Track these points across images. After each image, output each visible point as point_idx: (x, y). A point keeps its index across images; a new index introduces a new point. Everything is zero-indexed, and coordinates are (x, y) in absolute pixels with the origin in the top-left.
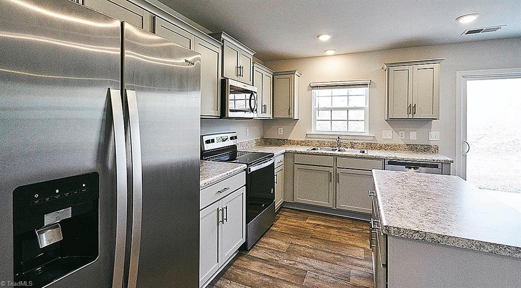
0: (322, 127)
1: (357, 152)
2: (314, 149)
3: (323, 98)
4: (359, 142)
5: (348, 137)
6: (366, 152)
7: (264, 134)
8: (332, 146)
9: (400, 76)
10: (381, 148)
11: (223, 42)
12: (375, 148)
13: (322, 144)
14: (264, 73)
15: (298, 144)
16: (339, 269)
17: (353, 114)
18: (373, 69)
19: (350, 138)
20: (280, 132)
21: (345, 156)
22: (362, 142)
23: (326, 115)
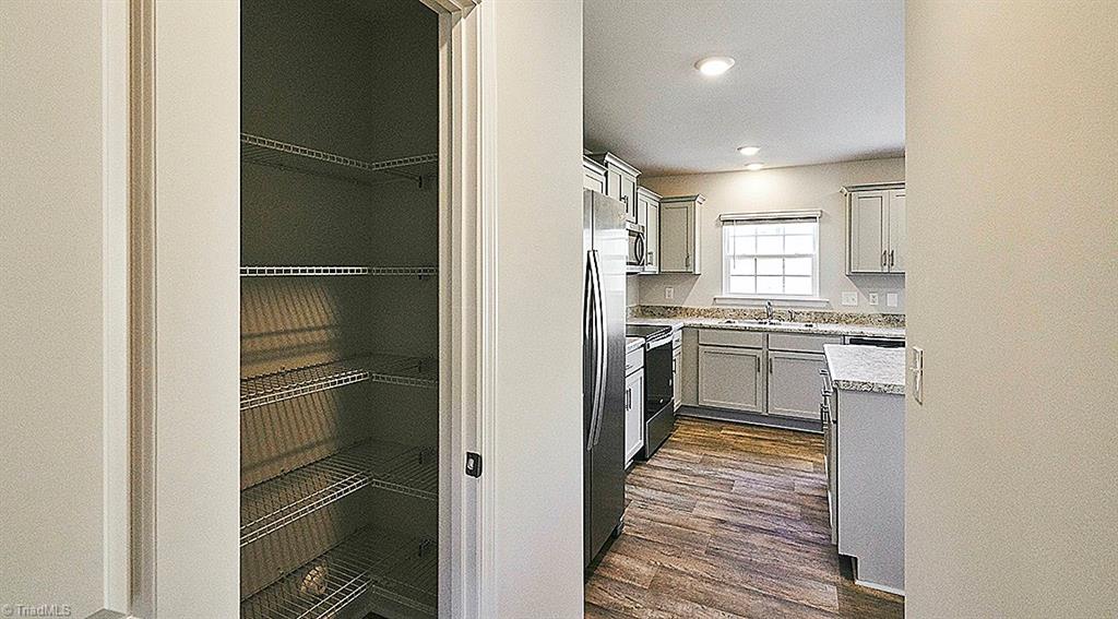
0: (740, 286)
1: (801, 327)
2: (729, 322)
3: (740, 239)
4: (803, 310)
5: (784, 304)
6: (814, 325)
7: (641, 298)
8: (758, 318)
9: (868, 205)
10: (839, 320)
11: (606, 166)
12: (830, 321)
13: (741, 315)
14: (650, 202)
15: (699, 314)
16: (781, 480)
17: (793, 266)
18: (825, 193)
19: (788, 304)
20: (668, 295)
21: (782, 332)
22: (808, 311)
23: (746, 266)
